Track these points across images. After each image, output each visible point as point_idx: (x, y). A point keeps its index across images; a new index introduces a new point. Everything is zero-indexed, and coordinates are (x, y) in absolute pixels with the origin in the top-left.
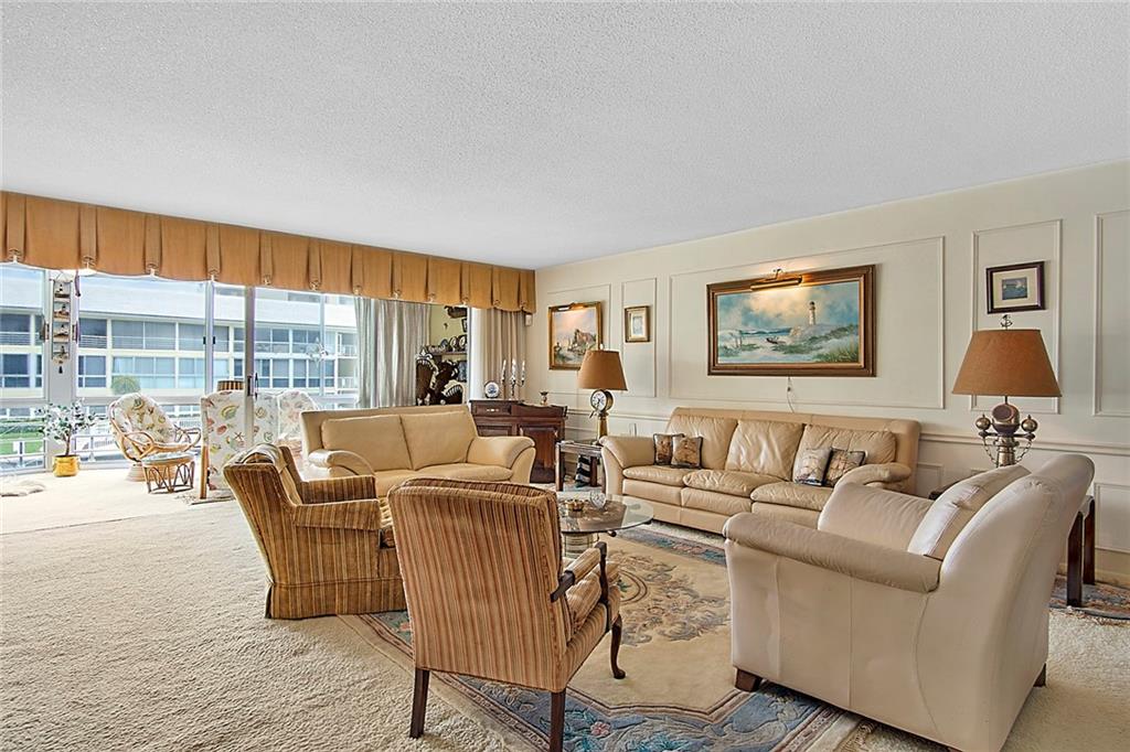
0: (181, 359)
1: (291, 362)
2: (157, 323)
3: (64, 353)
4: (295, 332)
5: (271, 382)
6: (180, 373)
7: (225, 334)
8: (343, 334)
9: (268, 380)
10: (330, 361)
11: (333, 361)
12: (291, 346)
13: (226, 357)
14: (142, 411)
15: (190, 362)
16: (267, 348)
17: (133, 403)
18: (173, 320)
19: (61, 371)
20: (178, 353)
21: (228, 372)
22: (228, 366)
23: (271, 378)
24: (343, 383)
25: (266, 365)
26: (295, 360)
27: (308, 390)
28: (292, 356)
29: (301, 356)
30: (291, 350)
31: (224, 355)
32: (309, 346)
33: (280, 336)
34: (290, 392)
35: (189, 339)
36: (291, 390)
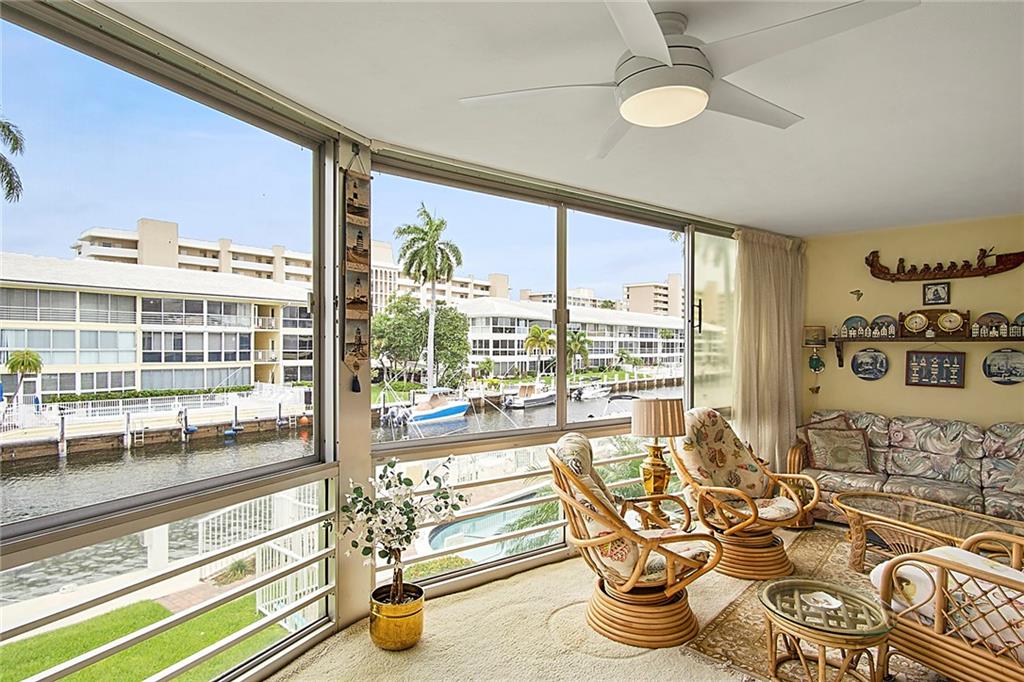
0: (82, 331)
1: (206, 335)
2: (54, 291)
4: (210, 303)
5: (184, 355)
6: (82, 347)
7: (132, 304)
8: (259, 306)
9: (181, 354)
10: (246, 334)
11: (250, 334)
12: (205, 318)
13: (133, 330)
15: (93, 334)
16: (178, 320)
18: (70, 288)
20: (78, 325)
21: (136, 346)
22: (135, 340)
23: (184, 351)
24: (260, 356)
25: (178, 337)
26: (209, 334)
27: (223, 364)
28: (206, 328)
29: (216, 329)
30: (205, 323)
31: (130, 327)
32: (225, 318)
33: (194, 307)
34: (205, 367)
35: (91, 309)
36: (206, 364)
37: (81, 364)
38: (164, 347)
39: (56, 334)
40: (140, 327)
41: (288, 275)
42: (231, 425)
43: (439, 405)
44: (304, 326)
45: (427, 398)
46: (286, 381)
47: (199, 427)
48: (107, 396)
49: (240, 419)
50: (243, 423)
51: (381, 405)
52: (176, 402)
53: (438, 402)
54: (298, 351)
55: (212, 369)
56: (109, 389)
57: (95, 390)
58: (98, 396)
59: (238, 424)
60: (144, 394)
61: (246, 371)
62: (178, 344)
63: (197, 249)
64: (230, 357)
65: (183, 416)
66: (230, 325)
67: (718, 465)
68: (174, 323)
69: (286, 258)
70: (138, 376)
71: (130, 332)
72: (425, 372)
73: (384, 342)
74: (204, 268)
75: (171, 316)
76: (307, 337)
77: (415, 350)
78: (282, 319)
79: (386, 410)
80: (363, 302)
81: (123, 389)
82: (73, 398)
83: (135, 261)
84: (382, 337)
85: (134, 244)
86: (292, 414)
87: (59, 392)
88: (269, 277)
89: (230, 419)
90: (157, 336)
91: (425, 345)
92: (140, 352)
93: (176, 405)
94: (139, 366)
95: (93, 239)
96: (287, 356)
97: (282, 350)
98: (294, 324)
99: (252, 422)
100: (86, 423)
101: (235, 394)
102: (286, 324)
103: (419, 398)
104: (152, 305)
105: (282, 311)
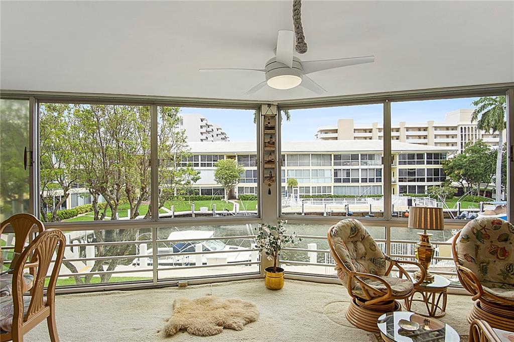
0: (312, 170)
1: (360, 170)
2: (303, 155)
3: (271, 177)
4: (362, 155)
5: (351, 180)
6: (312, 176)
7: (330, 158)
9: (349, 179)
10: (379, 169)
11: (381, 169)
12: (360, 162)
13: (330, 169)
14: (355, 239)
15: (316, 171)
16: (348, 164)
17: (349, 231)
18: (308, 153)
19: (270, 193)
20: (311, 168)
21: (331, 175)
22: (331, 173)
23: (351, 178)
25: (348, 171)
26: (362, 169)
27: (368, 184)
28: (360, 167)
29: (365, 167)
30: (360, 164)
31: (330, 168)
32: (369, 162)
33: (354, 157)
34: (360, 185)
35: (315, 161)
36: (360, 184)
37: (312, 183)
38: (342, 176)
39: (304, 171)
40: (333, 167)
41: (408, 137)
42: (368, 213)
43: (502, 213)
44: (411, 164)
45: (494, 208)
46: (400, 193)
47: (354, 213)
48: (321, 196)
49: (373, 211)
50: (374, 213)
51: (457, 209)
52: (345, 201)
53: (502, 211)
54: (407, 177)
55: (363, 186)
56: (322, 194)
57: (317, 194)
58: (318, 196)
59: (371, 213)
60: (335, 196)
61: (380, 187)
62: (348, 174)
63: (362, 129)
64: (372, 180)
65: (347, 207)
66: (371, 165)
67: (498, 258)
68: (346, 165)
69: (407, 128)
70: (332, 188)
71: (329, 169)
72: (495, 191)
73: (462, 172)
74: (365, 138)
75: (345, 162)
76: (413, 169)
77: (486, 176)
78: (398, 161)
79: (460, 213)
80: (272, 161)
81: (327, 194)
82: (309, 196)
83: (336, 138)
84: (461, 168)
85: (336, 131)
86: (400, 210)
87: (305, 194)
88: (397, 139)
89: (368, 210)
90: (340, 171)
91: (494, 172)
92: (333, 178)
93: (345, 202)
94: (332, 184)
95: (321, 131)
96: (401, 180)
97: (398, 177)
98: (405, 163)
99: (379, 213)
100: (312, 207)
101: (371, 198)
102: (400, 163)
103: (486, 208)
104: (338, 157)
105: (398, 156)
